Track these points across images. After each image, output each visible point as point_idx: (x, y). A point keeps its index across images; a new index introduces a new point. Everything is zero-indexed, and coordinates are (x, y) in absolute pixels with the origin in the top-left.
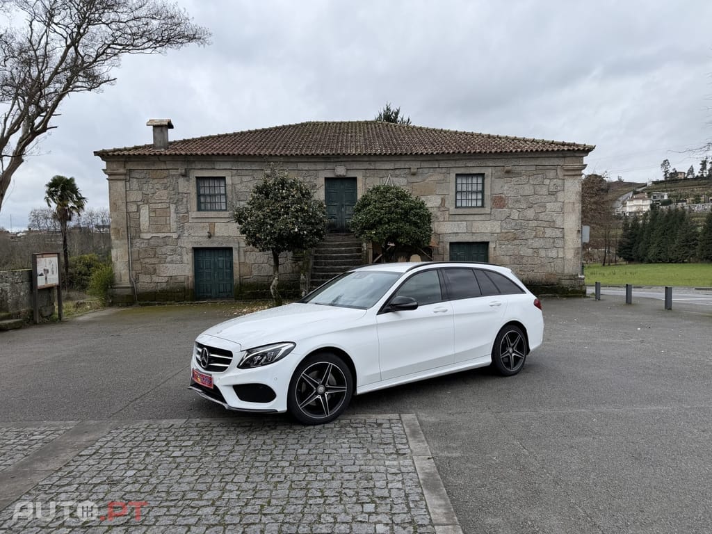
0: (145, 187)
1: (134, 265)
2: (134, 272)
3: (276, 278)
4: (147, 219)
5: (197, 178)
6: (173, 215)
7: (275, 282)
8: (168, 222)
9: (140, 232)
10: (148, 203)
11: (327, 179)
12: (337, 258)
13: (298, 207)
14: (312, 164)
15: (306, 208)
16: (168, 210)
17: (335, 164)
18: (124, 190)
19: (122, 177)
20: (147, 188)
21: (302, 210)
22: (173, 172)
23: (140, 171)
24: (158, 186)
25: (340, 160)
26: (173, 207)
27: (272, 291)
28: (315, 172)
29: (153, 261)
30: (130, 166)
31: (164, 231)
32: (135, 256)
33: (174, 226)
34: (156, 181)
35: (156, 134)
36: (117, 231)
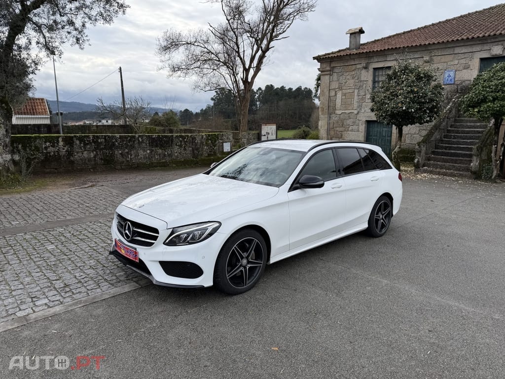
0: (341, 78)
1: (330, 132)
2: (330, 136)
3: (398, 146)
4: (340, 101)
5: (374, 69)
6: (356, 97)
7: (396, 149)
8: (352, 103)
9: (336, 110)
10: (341, 90)
11: (482, 60)
12: (468, 132)
13: (409, 89)
14: (468, 47)
15: (416, 90)
16: (353, 94)
17: (491, 44)
18: (328, 81)
19: (328, 73)
20: (342, 79)
21: (412, 92)
22: (358, 66)
23: (339, 68)
24: (348, 77)
25: (497, 40)
26: (356, 91)
27: (393, 156)
28: (470, 54)
29: (341, 129)
30: (333, 65)
31: (349, 109)
32: (331, 126)
33: (356, 105)
34: (348, 73)
35: (351, 40)
36: (323, 110)
